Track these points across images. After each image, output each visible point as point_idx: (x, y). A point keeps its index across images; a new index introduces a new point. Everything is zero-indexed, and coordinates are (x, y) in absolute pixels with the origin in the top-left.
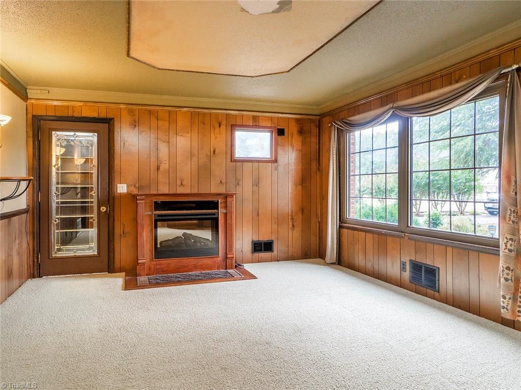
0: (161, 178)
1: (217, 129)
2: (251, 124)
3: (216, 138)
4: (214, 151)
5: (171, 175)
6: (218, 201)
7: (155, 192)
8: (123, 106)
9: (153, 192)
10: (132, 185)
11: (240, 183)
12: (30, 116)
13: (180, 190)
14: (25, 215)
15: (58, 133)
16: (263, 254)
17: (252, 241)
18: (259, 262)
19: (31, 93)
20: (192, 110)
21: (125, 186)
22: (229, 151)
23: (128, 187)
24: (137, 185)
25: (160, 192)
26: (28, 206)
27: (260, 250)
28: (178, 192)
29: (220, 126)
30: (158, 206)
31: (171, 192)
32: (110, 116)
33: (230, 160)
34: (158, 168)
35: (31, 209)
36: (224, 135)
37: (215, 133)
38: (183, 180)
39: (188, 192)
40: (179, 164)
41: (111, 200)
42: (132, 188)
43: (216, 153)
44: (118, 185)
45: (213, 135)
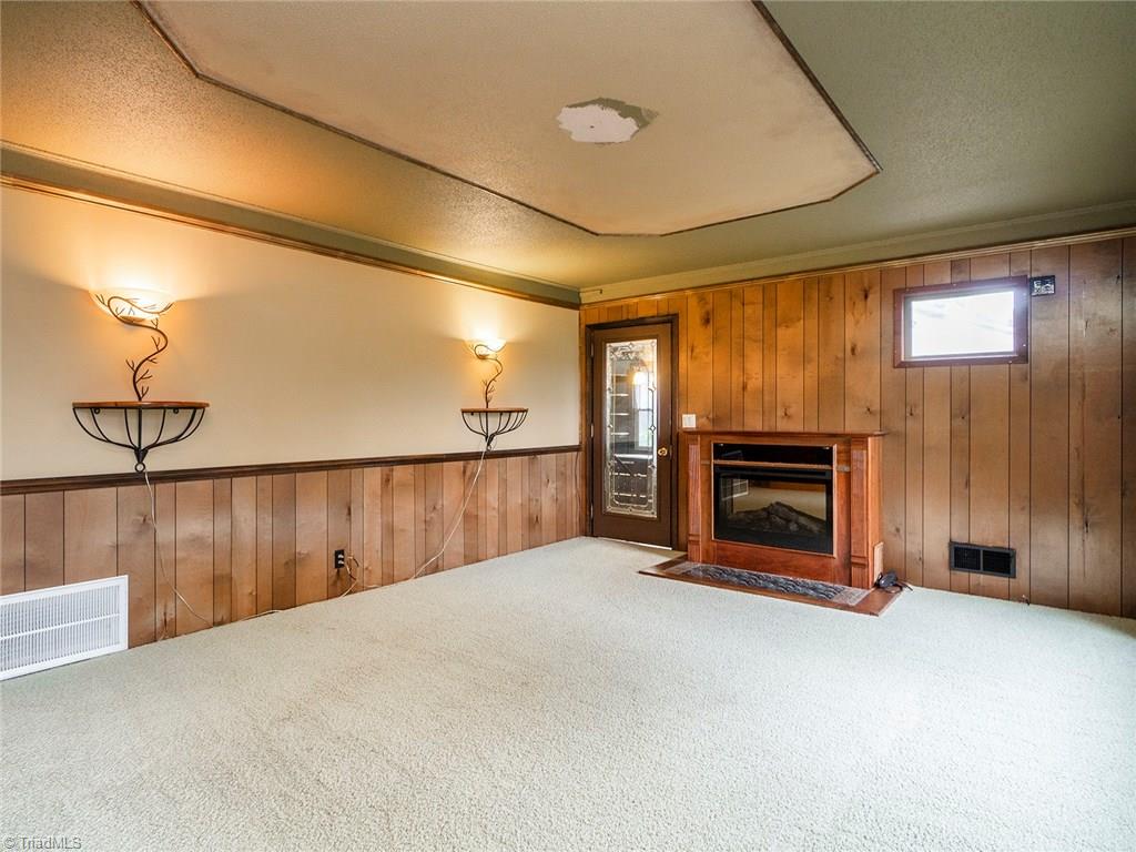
0: (749, 404)
1: (860, 305)
2: (948, 281)
3: (857, 322)
4: (853, 350)
5: (767, 398)
6: (831, 448)
7: (740, 429)
8: (689, 293)
9: (736, 428)
10: (702, 417)
11: (918, 411)
12: (583, 326)
13: (783, 426)
14: (575, 453)
15: (614, 345)
16: (982, 576)
17: (951, 543)
18: (969, 593)
19: (586, 298)
20: (804, 276)
21: (692, 418)
22: (888, 346)
23: (697, 419)
24: (711, 416)
25: (747, 429)
26: (581, 443)
27: (974, 567)
28: (779, 430)
29: (866, 297)
30: (720, 451)
31: (766, 429)
32: (672, 311)
33: (891, 364)
34: (744, 388)
35: (583, 446)
36: (877, 314)
37: (856, 312)
38: (789, 407)
39: (799, 428)
40: (781, 378)
41: (674, 439)
42: (704, 420)
43: (858, 350)
44: (684, 416)
45: (849, 317)
